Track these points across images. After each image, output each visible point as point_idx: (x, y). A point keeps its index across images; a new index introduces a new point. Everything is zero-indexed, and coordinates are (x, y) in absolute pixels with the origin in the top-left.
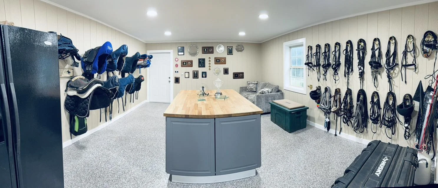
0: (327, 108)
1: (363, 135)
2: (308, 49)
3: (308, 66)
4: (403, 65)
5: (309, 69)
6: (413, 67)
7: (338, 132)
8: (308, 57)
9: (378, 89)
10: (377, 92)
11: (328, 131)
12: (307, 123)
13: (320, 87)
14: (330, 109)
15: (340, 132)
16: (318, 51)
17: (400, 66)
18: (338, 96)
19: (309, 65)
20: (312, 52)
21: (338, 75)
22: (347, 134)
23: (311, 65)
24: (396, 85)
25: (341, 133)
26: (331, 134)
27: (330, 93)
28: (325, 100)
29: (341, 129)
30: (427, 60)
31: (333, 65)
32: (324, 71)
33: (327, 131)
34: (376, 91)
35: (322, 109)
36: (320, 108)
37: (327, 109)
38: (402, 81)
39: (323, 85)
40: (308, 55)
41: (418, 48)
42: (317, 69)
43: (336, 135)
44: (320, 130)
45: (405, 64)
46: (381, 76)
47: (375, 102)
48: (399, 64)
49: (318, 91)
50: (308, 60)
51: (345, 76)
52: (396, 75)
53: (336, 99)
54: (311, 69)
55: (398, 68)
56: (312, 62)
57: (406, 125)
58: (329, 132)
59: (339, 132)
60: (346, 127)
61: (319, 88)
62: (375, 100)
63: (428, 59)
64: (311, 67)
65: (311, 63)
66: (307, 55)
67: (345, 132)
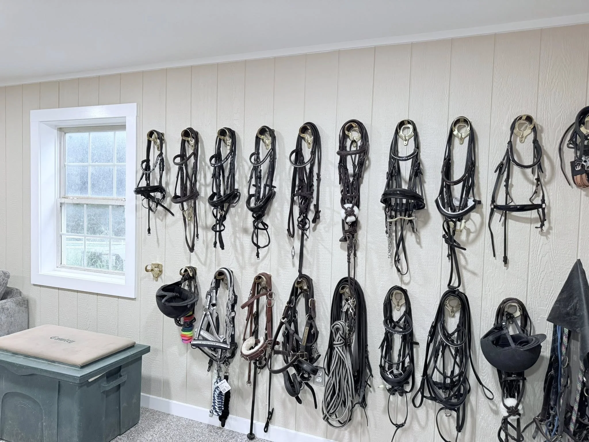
0: (225, 342)
1: (350, 433)
2: (149, 142)
3: (149, 197)
4: (495, 207)
5: (150, 208)
6: (534, 214)
7: (259, 425)
8: (148, 168)
9: (406, 278)
10: (404, 287)
11: (223, 425)
12: (142, 405)
13: (194, 270)
14: (234, 345)
15: (267, 426)
16: (190, 151)
17: (484, 210)
18: (263, 300)
19: (152, 194)
20: (164, 151)
21: (266, 229)
22: (293, 432)
23: (158, 195)
24: (469, 267)
25: (271, 427)
26: (233, 434)
27: (233, 291)
28: (215, 315)
29: (271, 414)
30: (582, 196)
31: (250, 196)
32: (216, 217)
33: (218, 423)
34: (399, 284)
35: (206, 349)
36: (198, 346)
37: (222, 349)
38: (494, 256)
39: (205, 264)
40: (148, 161)
41: (549, 158)
42: (185, 208)
43: (251, 436)
44: (191, 424)
45: (504, 204)
46: (418, 238)
47: (398, 322)
48: (483, 201)
49: (185, 286)
50: (148, 178)
51: (291, 235)
52: (472, 236)
53: (255, 310)
54: (159, 208)
55: (478, 216)
56: (164, 185)
57: (511, 402)
58: (226, 427)
59: (264, 424)
60: (289, 405)
61: (191, 274)
62: (397, 314)
63: (583, 193)
64: (158, 203)
65: (159, 189)
66: (143, 162)
67: (286, 425)
